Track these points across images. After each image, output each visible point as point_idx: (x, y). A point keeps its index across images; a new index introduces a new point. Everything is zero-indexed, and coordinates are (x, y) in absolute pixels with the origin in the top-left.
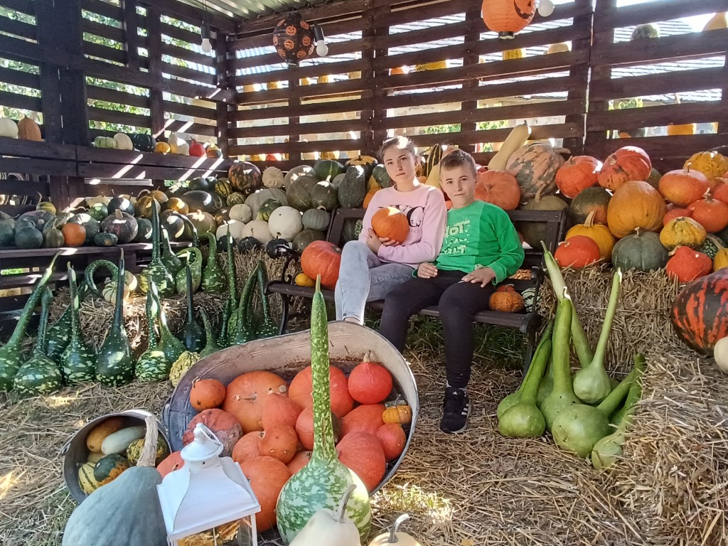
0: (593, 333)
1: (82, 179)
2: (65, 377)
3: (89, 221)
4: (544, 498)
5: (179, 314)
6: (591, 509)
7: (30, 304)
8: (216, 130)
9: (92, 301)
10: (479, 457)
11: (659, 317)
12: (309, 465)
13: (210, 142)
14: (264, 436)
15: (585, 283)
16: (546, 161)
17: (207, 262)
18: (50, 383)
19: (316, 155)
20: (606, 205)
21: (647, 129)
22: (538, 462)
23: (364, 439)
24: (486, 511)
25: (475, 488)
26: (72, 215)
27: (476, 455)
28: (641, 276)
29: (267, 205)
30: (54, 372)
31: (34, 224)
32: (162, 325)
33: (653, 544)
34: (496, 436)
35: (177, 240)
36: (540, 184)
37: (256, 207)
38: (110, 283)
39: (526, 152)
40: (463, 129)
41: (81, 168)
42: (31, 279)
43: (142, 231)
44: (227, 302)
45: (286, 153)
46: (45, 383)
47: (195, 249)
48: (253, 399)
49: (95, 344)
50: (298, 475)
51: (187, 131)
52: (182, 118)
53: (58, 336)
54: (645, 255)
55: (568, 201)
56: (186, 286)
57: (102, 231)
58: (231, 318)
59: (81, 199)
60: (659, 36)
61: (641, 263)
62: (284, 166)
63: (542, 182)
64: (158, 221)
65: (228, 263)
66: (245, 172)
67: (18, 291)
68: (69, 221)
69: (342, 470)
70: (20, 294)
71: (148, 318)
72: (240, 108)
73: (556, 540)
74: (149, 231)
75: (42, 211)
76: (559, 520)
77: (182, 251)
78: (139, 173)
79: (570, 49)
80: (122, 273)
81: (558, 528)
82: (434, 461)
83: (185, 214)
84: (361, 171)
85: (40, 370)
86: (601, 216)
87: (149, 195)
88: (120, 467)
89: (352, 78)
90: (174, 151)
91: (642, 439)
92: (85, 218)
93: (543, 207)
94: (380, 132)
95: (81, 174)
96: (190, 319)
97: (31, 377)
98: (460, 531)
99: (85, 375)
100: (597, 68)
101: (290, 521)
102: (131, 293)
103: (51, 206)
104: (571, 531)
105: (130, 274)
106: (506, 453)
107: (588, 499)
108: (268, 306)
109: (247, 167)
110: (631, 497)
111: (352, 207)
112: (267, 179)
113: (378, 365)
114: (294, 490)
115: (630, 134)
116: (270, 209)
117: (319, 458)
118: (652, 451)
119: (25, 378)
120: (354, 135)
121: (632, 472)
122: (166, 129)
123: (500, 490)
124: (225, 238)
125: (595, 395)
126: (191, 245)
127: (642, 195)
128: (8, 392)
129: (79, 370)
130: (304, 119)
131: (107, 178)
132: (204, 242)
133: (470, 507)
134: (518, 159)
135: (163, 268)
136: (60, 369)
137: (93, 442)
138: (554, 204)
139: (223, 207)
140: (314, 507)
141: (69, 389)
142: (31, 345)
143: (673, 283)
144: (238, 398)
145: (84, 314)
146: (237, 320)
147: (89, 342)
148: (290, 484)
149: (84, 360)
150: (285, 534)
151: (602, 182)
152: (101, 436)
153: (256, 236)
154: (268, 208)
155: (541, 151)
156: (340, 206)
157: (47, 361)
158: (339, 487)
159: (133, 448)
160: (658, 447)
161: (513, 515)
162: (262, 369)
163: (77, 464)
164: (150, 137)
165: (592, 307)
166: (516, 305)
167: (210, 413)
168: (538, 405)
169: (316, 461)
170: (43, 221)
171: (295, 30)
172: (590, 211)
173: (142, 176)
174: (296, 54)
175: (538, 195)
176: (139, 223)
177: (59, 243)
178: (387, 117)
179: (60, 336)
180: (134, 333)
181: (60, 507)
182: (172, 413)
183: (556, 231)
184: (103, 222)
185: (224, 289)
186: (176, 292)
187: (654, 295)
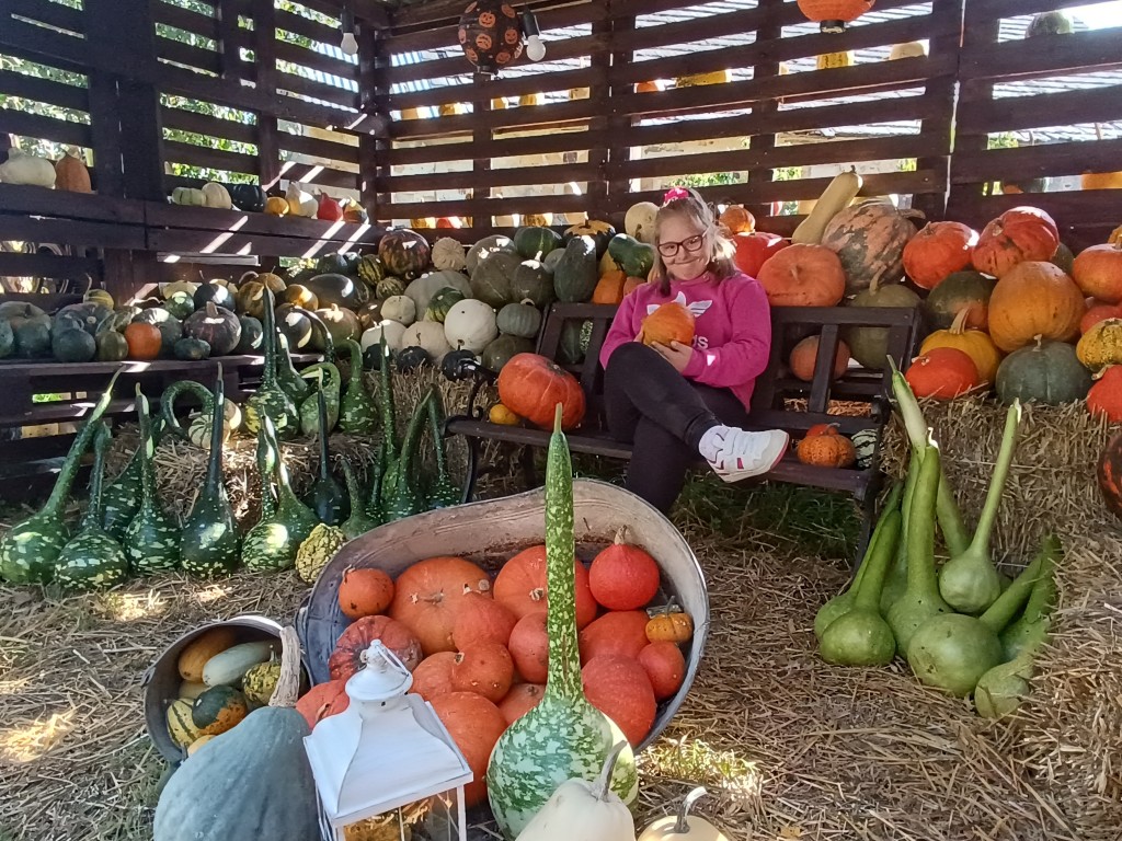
0: (968, 501)
1: (154, 254)
2: (133, 563)
3: (168, 320)
4: (905, 761)
5: (307, 466)
6: (983, 780)
7: (77, 449)
8: (358, 179)
9: (173, 446)
10: (793, 695)
11: (1074, 478)
12: (541, 708)
13: (348, 198)
14: (462, 659)
15: (955, 422)
16: (888, 230)
17: (348, 386)
18: (111, 572)
19: (516, 220)
20: (986, 300)
21: (1048, 180)
22: (887, 704)
23: (622, 666)
24: (813, 781)
25: (791, 745)
26: (139, 311)
27: (787, 691)
28: (1046, 411)
29: (441, 298)
30: (116, 556)
31: (83, 324)
32: (281, 483)
33: (1088, 838)
34: (816, 663)
35: (301, 351)
36: (877, 266)
37: (423, 301)
38: (200, 416)
39: (856, 216)
40: (752, 179)
41: (153, 237)
42: (80, 409)
43: (247, 337)
44: (380, 448)
45: (467, 215)
46: (103, 572)
47: (329, 365)
48: (440, 601)
49: (178, 512)
50: (524, 722)
51: (314, 181)
52: (307, 159)
53: (121, 499)
54: (1052, 378)
55: (923, 294)
56: (317, 422)
57: (185, 335)
58: (386, 474)
59: (153, 286)
60: (1073, 31)
61: (1046, 390)
62: (463, 237)
63: (880, 263)
64: (273, 319)
65: (381, 388)
66: (405, 245)
67: (54, 429)
68: (133, 320)
69: (594, 716)
70: (57, 433)
71: (260, 473)
72: (395, 145)
73: (933, 829)
74: (258, 336)
75: (94, 303)
76: (932, 797)
77: (309, 368)
78: (241, 247)
79: (926, 52)
80: (221, 402)
81: (934, 811)
82: (722, 700)
83: (313, 311)
84: (590, 244)
85: (95, 552)
86: (978, 318)
87: (256, 280)
88: (232, 705)
89: (575, 98)
90: (295, 211)
91: (1072, 672)
92: (160, 315)
93: (882, 302)
94: (619, 184)
95: (152, 247)
96: (324, 475)
97: (81, 563)
98: (775, 813)
99: (163, 561)
100: (970, 82)
101: (513, 797)
102: (233, 432)
103: (105, 296)
104: (956, 815)
105: (230, 404)
106: (834, 689)
107: (978, 765)
108: (444, 456)
109: (409, 237)
110: (1050, 763)
111: (576, 301)
112: (439, 258)
113: (636, 549)
114: (517, 747)
115: (1020, 188)
116: (445, 304)
117: (558, 696)
118: (1086, 691)
119: (71, 564)
120: (577, 188)
121: (1052, 724)
122: (282, 177)
123: (833, 748)
124: (376, 349)
125: (976, 599)
126: (322, 359)
127: (1046, 283)
128: (45, 585)
129: (155, 552)
130: (497, 163)
131: (190, 254)
132: (342, 355)
133: (787, 775)
134: (842, 226)
135: (282, 394)
136: (124, 551)
137: (189, 666)
138: (900, 298)
139: (369, 301)
140: (551, 774)
141: (139, 582)
142: (77, 512)
143: (1098, 423)
144: (415, 599)
145: (160, 465)
146: (398, 476)
147: (169, 509)
148: (511, 737)
149: (161, 538)
150: (505, 816)
151: (978, 264)
152: (201, 657)
153: (425, 345)
154: (443, 302)
155: (881, 213)
156: (556, 299)
157: (105, 538)
158: (590, 743)
159: (252, 677)
160: (1098, 684)
161: (859, 788)
162: (450, 553)
163: (166, 701)
164: (259, 188)
165: (966, 460)
166: (844, 457)
167: (372, 622)
168: (882, 614)
169: (552, 702)
170: (94, 320)
171: (494, 19)
172: (961, 310)
173: (245, 251)
174: (494, 58)
175: (873, 284)
176: (243, 324)
177: (121, 354)
178: (631, 159)
179: (124, 500)
180: (239, 496)
181: (139, 767)
182: (311, 622)
183: (906, 339)
184: (187, 322)
185: (374, 427)
186: (300, 432)
187: (1067, 443)
